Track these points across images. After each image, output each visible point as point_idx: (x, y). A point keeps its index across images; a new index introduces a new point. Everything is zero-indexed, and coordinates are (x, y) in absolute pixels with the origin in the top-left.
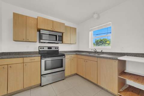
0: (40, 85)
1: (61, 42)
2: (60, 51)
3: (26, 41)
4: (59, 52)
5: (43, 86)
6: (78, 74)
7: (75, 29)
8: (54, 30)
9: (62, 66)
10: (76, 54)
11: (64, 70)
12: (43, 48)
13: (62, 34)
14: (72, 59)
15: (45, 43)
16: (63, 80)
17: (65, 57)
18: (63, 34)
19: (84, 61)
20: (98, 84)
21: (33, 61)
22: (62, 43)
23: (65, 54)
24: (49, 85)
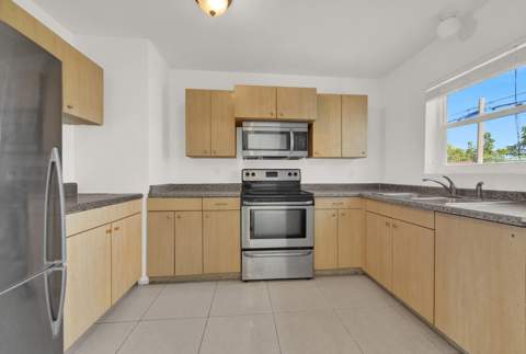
0: (238, 275)
1: (306, 153)
2: (306, 185)
3: (210, 157)
4: (303, 188)
5: (246, 281)
6: (367, 271)
7: (364, 98)
8: (279, 117)
9: (303, 235)
10: (360, 196)
11: (312, 248)
12: (253, 174)
13: (306, 125)
14: (343, 215)
15: (256, 158)
16: (308, 279)
17: (313, 204)
18: (310, 127)
19: (387, 224)
20: (438, 326)
21: (222, 207)
22: (310, 155)
23: (316, 193)
24: (262, 283)
